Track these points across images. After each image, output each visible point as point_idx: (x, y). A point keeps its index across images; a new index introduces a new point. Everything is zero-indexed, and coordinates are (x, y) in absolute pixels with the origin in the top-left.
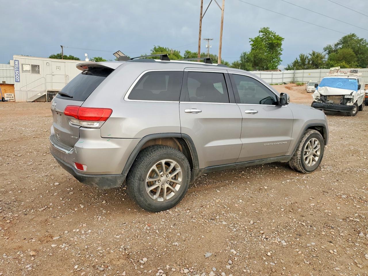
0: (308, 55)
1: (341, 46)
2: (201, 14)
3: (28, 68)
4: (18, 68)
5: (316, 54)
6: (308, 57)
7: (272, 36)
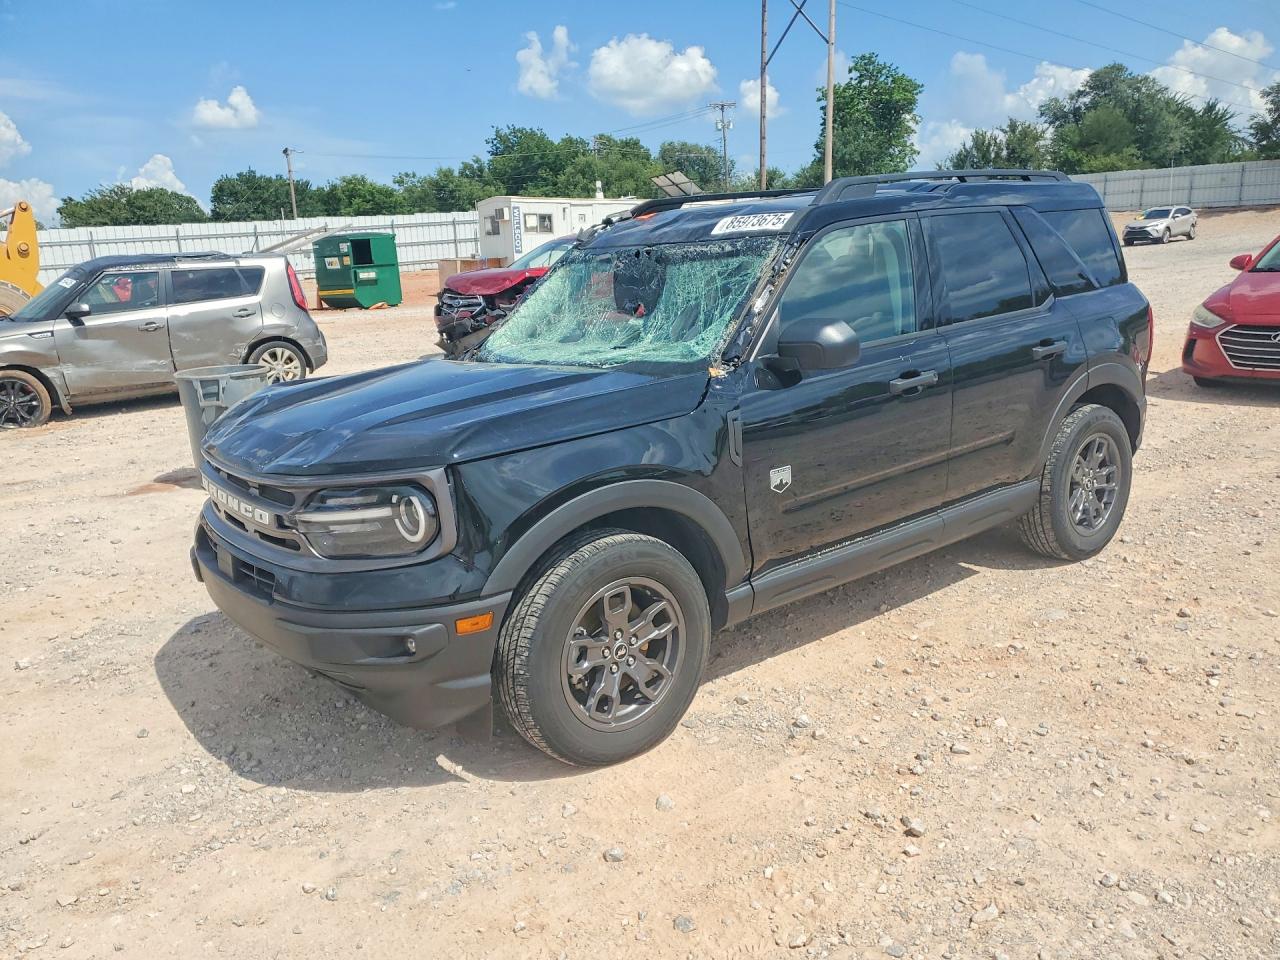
0: (997, 132)
1: (1087, 100)
2: (763, 52)
3: (533, 222)
4: (519, 223)
5: (1020, 128)
6: (995, 139)
7: (888, 78)
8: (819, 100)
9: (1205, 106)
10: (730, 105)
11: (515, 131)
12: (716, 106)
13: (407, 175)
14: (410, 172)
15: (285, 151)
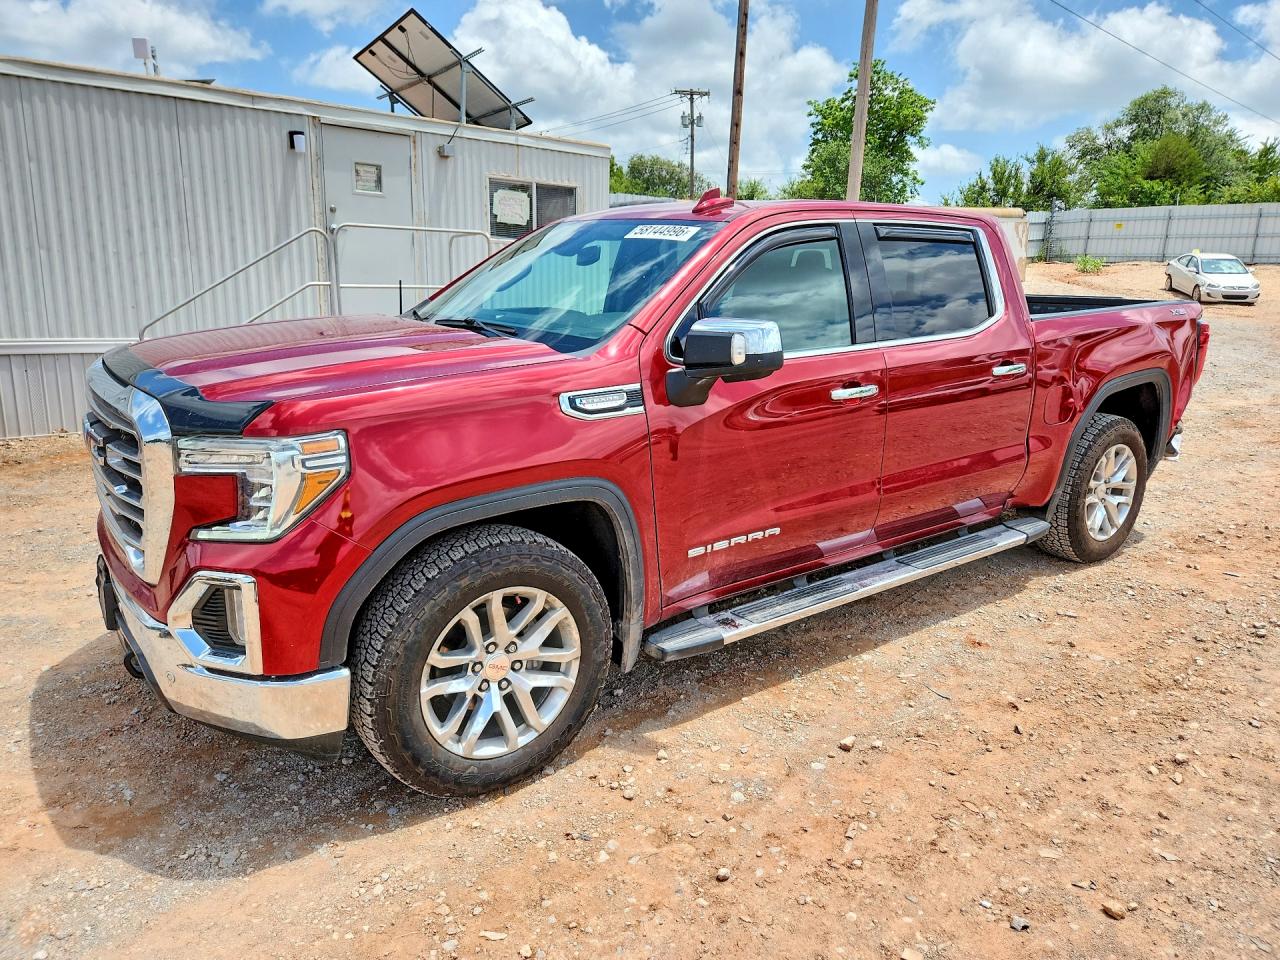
0: (1022, 162)
1: (1127, 131)
6: (1018, 170)
7: (894, 90)
8: (810, 115)
9: (1263, 147)
12: (685, 93)
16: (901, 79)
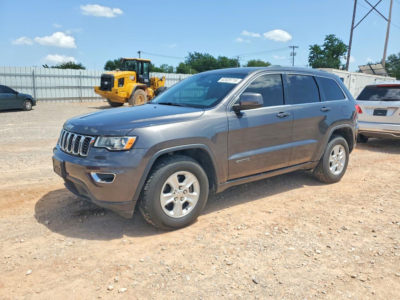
2: (353, 23)
7: (338, 43)
8: (310, 49)
10: (296, 47)
11: (196, 54)
12: (292, 47)
13: (165, 65)
14: (166, 64)
15: (139, 52)
16: (340, 40)
